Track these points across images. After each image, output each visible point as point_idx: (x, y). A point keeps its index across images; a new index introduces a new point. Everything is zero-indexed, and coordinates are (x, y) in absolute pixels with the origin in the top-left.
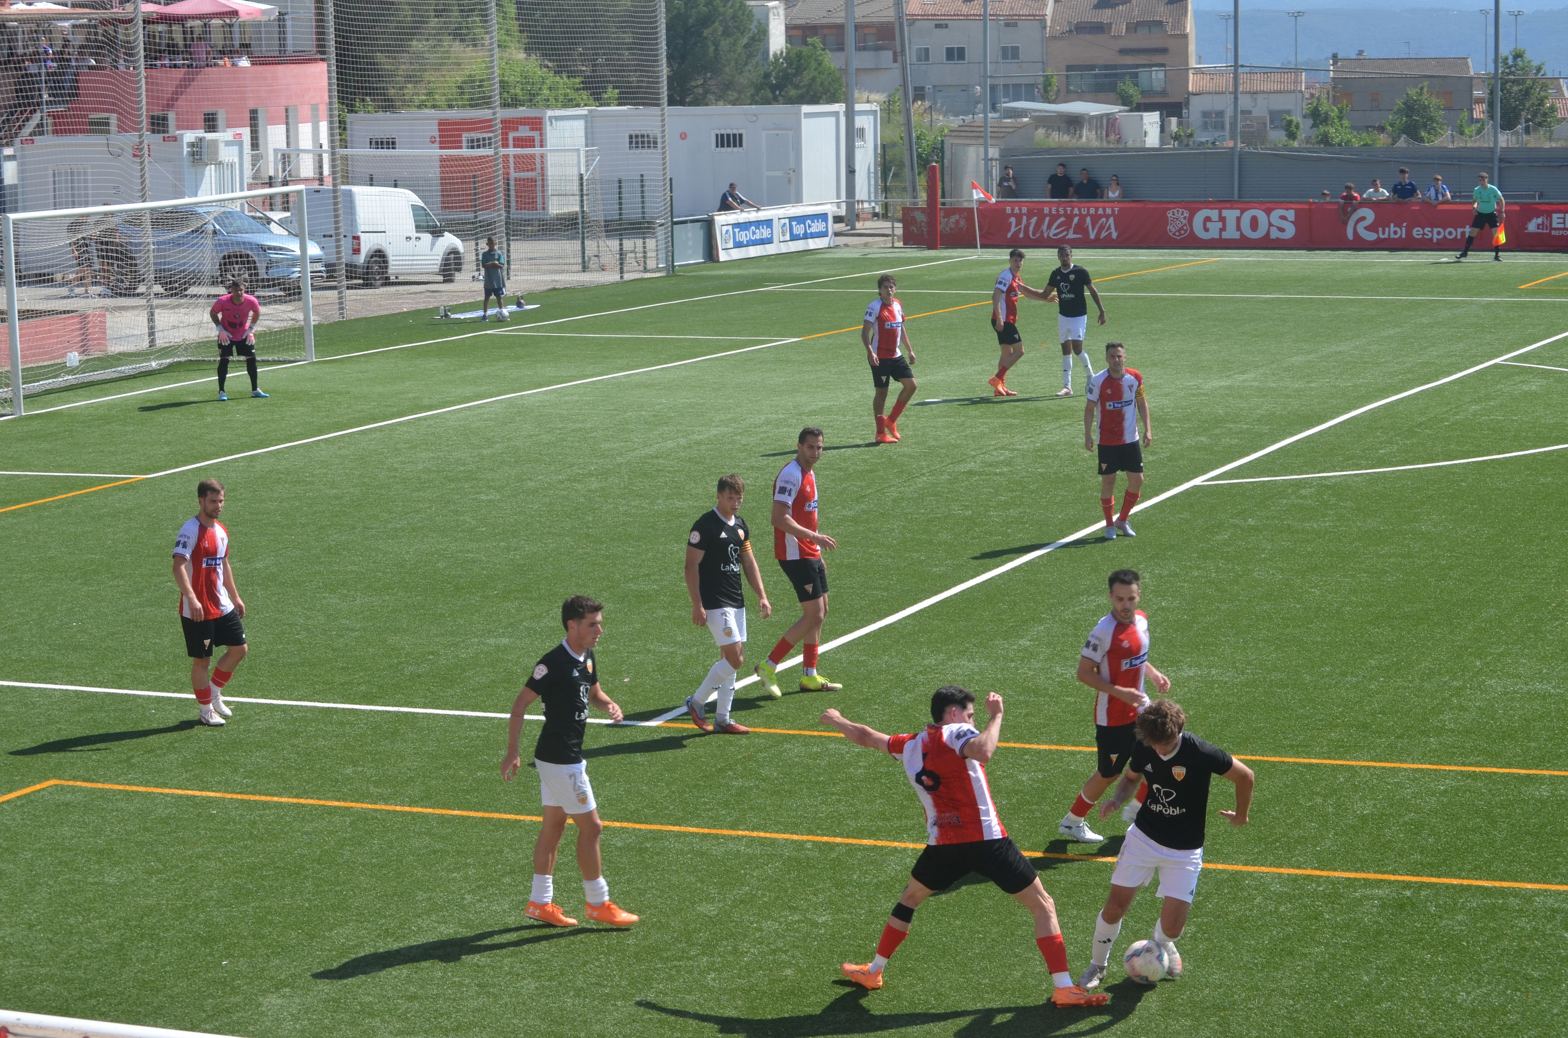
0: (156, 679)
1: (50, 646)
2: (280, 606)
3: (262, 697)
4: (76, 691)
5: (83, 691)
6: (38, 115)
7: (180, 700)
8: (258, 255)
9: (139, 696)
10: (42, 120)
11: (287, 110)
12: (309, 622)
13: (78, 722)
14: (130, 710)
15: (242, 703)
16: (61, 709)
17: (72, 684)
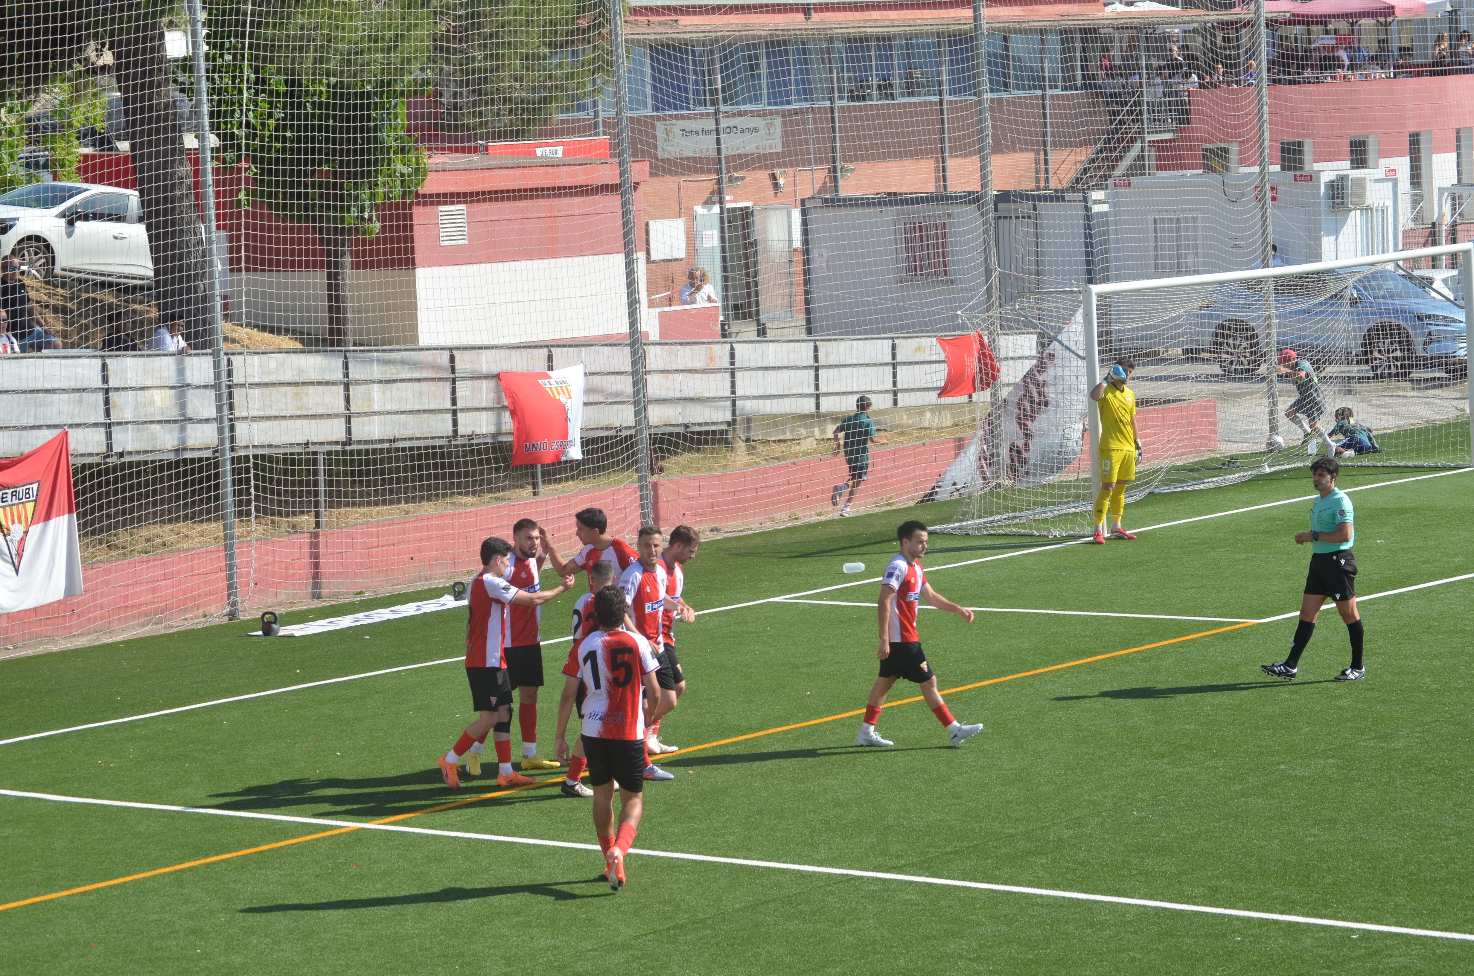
0: (1260, 895)
1: (1125, 846)
2: (1424, 800)
3: (1396, 924)
4: (1156, 908)
5: (1165, 909)
6: (1138, 145)
7: (1290, 924)
8: (1414, 327)
9: (1238, 918)
10: (1142, 151)
11: (1458, 133)
12: (1463, 823)
13: (1158, 950)
14: (1224, 936)
15: (1369, 931)
16: (1136, 932)
17: (1151, 898)
